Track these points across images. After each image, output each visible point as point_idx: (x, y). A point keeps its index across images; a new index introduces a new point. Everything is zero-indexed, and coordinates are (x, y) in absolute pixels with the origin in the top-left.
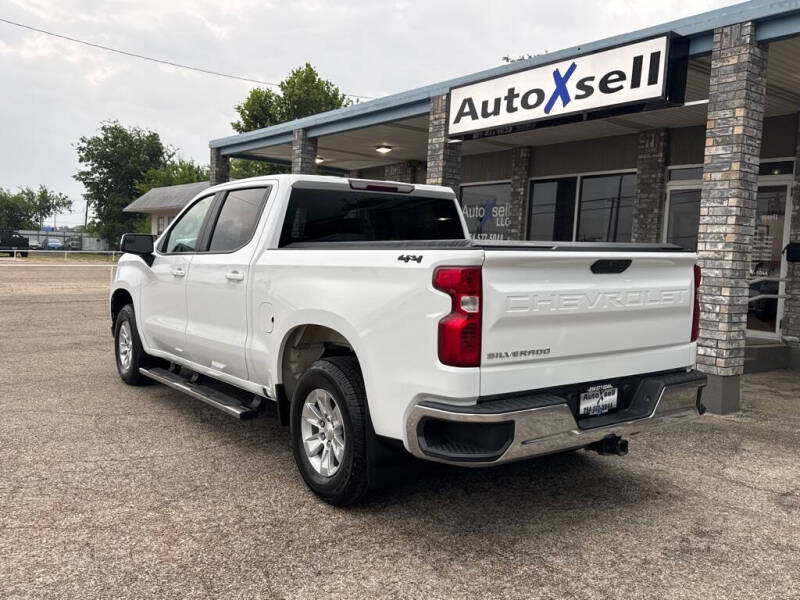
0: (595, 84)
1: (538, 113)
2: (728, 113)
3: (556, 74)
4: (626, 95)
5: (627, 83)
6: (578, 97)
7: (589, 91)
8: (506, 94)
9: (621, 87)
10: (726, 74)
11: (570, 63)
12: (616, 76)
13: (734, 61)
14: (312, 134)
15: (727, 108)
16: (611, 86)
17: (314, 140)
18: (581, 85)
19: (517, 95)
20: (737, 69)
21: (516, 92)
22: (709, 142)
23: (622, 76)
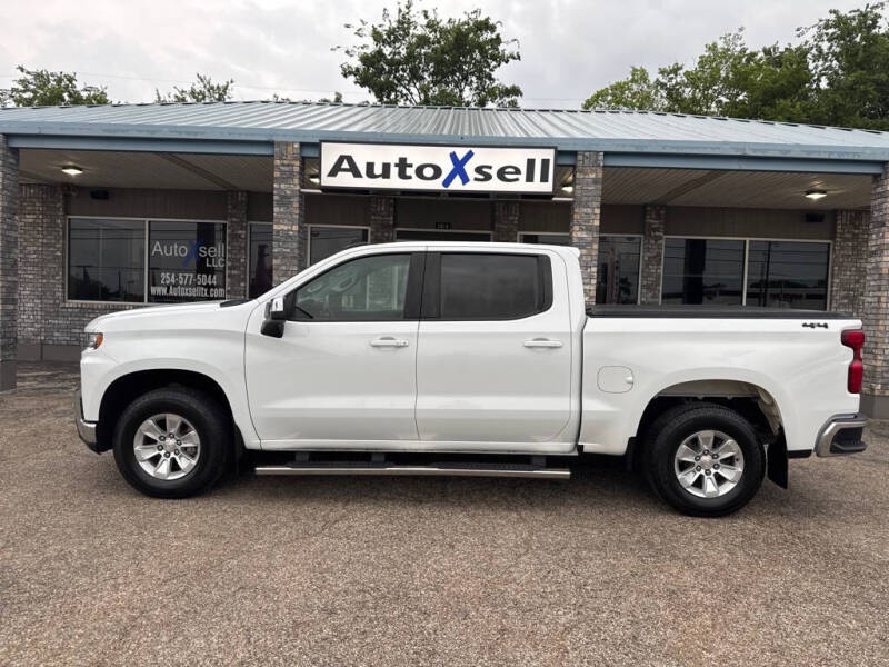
0: (493, 172)
1: (437, 185)
2: (589, 211)
3: (453, 156)
4: (521, 186)
5: (523, 177)
6: (476, 179)
7: (488, 177)
8: (397, 162)
9: (517, 180)
10: (587, 184)
11: (468, 150)
12: (513, 170)
13: (593, 176)
14: (16, 144)
15: (588, 207)
16: (508, 176)
17: (16, 151)
18: (479, 170)
19: (411, 166)
20: (595, 181)
21: (408, 162)
22: (576, 228)
23: (518, 171)
